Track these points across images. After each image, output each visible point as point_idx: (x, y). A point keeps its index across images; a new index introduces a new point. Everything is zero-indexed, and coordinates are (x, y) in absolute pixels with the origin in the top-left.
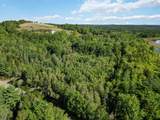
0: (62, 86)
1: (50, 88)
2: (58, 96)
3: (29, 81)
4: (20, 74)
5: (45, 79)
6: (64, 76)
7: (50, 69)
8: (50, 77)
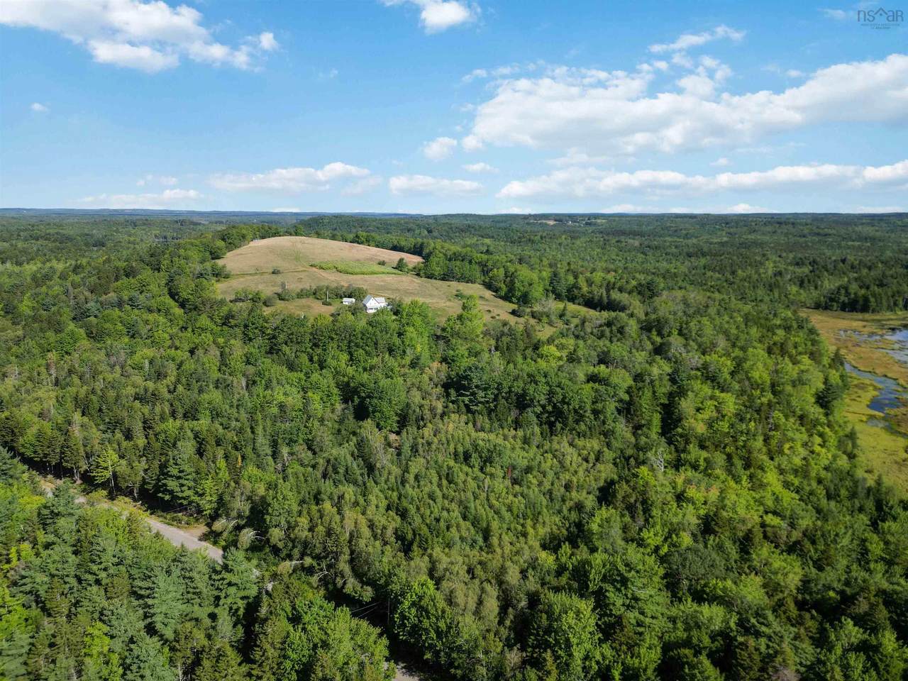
0: (383, 558)
1: (344, 566)
2: (368, 594)
3: (276, 535)
4: (246, 508)
5: (329, 533)
6: (394, 522)
7: (349, 491)
8: (349, 525)
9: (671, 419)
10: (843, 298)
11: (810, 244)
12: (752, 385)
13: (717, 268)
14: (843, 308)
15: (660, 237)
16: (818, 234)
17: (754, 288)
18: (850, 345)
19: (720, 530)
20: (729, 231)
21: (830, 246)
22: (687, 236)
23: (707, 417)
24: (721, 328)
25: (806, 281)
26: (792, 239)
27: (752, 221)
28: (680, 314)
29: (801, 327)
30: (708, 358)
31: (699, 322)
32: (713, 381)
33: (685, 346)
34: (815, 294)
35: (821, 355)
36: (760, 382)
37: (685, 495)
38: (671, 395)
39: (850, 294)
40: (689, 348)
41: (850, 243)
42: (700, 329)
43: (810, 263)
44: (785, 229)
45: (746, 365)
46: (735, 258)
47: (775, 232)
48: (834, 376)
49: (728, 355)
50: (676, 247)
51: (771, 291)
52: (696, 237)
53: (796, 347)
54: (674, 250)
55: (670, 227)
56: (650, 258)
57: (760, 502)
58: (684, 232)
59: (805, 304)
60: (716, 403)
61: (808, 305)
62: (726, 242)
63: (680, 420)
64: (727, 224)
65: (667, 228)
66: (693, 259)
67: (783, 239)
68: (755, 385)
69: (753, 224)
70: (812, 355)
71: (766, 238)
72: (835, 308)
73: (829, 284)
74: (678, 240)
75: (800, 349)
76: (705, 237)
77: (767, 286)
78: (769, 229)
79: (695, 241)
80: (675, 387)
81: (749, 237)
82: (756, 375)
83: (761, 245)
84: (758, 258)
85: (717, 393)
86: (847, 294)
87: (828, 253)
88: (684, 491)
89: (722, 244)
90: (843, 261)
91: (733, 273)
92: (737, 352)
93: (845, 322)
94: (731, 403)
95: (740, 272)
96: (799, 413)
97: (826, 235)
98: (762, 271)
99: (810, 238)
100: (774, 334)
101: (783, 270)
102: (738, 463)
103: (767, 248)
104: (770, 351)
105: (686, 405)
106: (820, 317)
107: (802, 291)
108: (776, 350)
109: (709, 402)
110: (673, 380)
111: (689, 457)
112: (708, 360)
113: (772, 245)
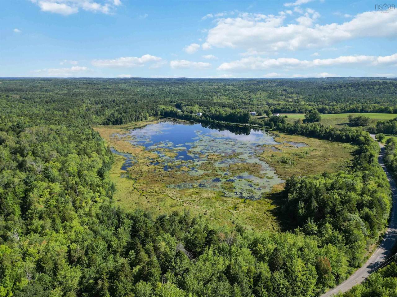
9: (25, 206)
10: (113, 119)
11: (102, 93)
12: (69, 174)
13: (60, 109)
14: (114, 123)
15: (32, 92)
16: (105, 88)
17: (76, 119)
18: (115, 140)
19: (46, 265)
20: (67, 88)
21: (110, 94)
22: (47, 91)
23: (45, 199)
24: (54, 146)
25: (99, 112)
26: (95, 91)
27: (78, 82)
28: (34, 141)
29: (93, 138)
30: (47, 164)
31: (42, 146)
32: (48, 178)
33: (35, 160)
34: (103, 117)
35: (101, 150)
36: (73, 172)
37: (27, 253)
38: (26, 191)
39: (115, 117)
40: (37, 161)
41: (117, 92)
42: (43, 150)
43: (101, 103)
44: (91, 86)
45: (66, 165)
46: (69, 102)
47: (87, 88)
48: (107, 159)
49: (58, 160)
50: (40, 98)
51: (84, 119)
52: (52, 91)
53: (91, 149)
54: (39, 100)
55: (38, 86)
56: (26, 105)
57: (69, 239)
58: (45, 88)
59: (99, 123)
60: (50, 190)
61: (100, 123)
62: (66, 94)
63: (30, 204)
64: (66, 84)
65: (36, 87)
66: (49, 104)
67: (91, 91)
68: (71, 175)
69: (78, 84)
70: (98, 152)
71: (84, 91)
72: (110, 124)
73: (108, 112)
74: (42, 93)
75: (93, 149)
76: (56, 91)
77: (82, 117)
78: (85, 86)
79: (51, 93)
80: (28, 186)
81: (77, 90)
82: (71, 169)
83: (82, 94)
84: (79, 102)
85: (50, 184)
86: (114, 117)
87: (109, 97)
88: (27, 250)
89: (64, 95)
90: (114, 101)
91: (68, 111)
92: (63, 158)
93: (114, 129)
94: (57, 188)
95: (71, 110)
96: (89, 183)
97: (108, 89)
98: (81, 109)
99: (102, 90)
100: (82, 144)
101: (90, 107)
102: (58, 221)
103: (85, 96)
104: (79, 154)
105: (33, 196)
106: (105, 129)
107: (98, 117)
108: (81, 153)
109: (46, 191)
110: (26, 183)
111: (32, 227)
112: (48, 166)
113: (87, 94)
